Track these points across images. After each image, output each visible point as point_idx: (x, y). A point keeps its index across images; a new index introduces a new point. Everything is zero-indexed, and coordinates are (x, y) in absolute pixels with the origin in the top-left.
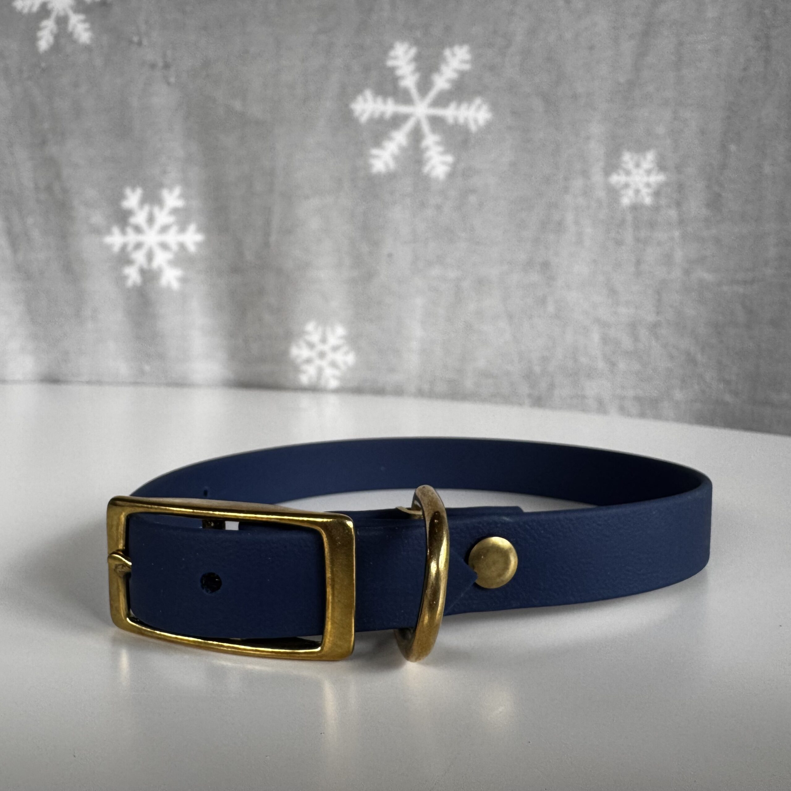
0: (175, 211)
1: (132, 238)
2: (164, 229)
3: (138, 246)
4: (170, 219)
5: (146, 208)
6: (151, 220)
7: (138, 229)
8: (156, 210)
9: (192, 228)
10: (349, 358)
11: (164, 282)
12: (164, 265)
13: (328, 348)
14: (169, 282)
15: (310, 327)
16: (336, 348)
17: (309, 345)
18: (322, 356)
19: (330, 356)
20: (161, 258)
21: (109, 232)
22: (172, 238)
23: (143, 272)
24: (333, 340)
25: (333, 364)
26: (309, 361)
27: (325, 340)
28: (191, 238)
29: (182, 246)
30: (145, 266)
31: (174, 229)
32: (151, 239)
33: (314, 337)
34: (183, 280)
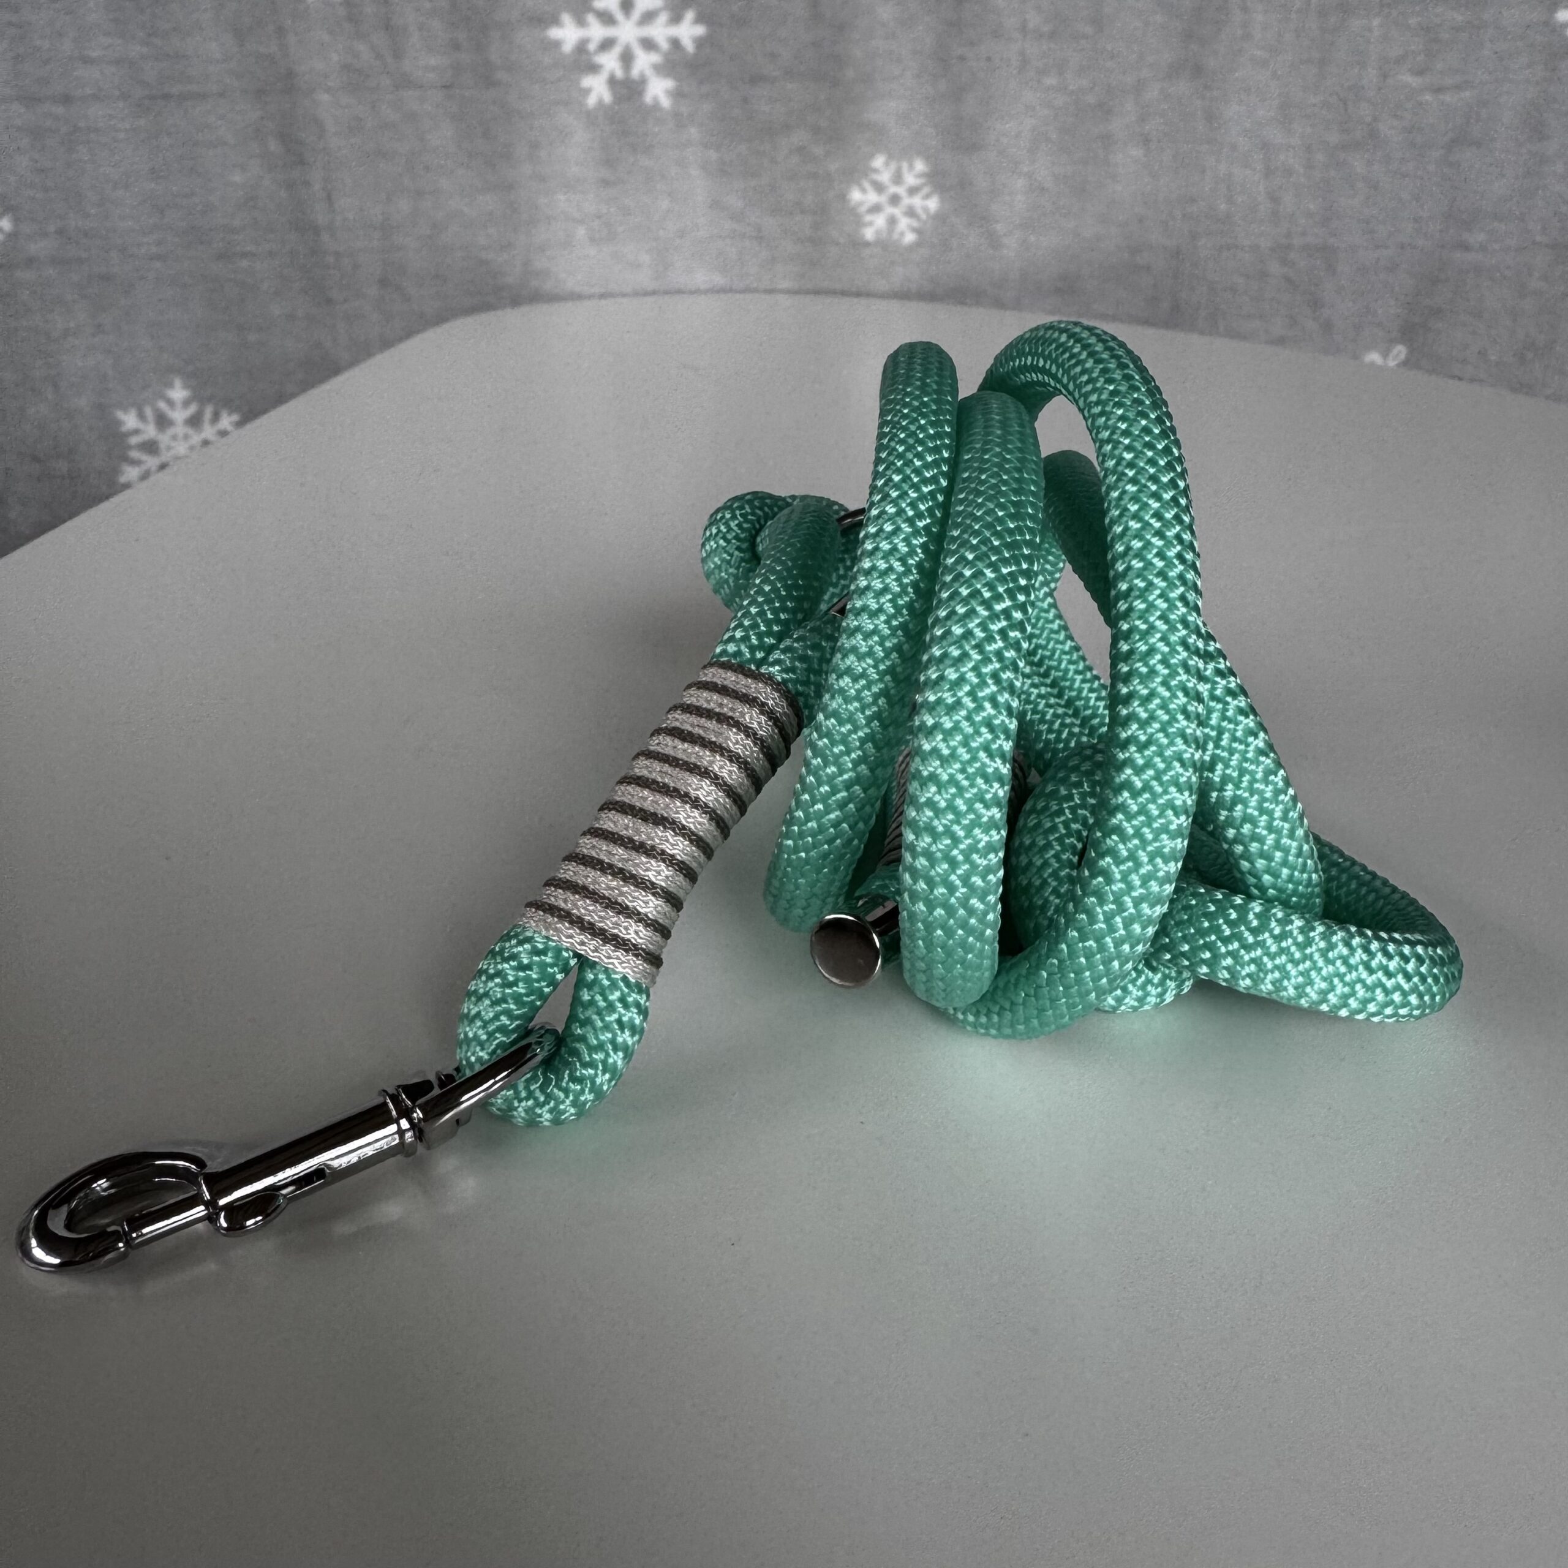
1: (596, 31)
2: (648, 17)
6: (627, 4)
7: (607, 18)
10: (933, 204)
11: (648, 98)
12: (649, 72)
13: (900, 190)
14: (656, 99)
15: (879, 162)
16: (913, 191)
17: (879, 188)
18: (895, 200)
19: (906, 201)
20: (644, 61)
21: (555, 21)
22: (660, 31)
23: (612, 81)
24: (910, 180)
25: (911, 213)
26: (876, 209)
27: (898, 179)
28: (689, 31)
29: (675, 43)
30: (619, 74)
31: (663, 18)
32: (627, 32)
33: (885, 177)
34: (677, 95)
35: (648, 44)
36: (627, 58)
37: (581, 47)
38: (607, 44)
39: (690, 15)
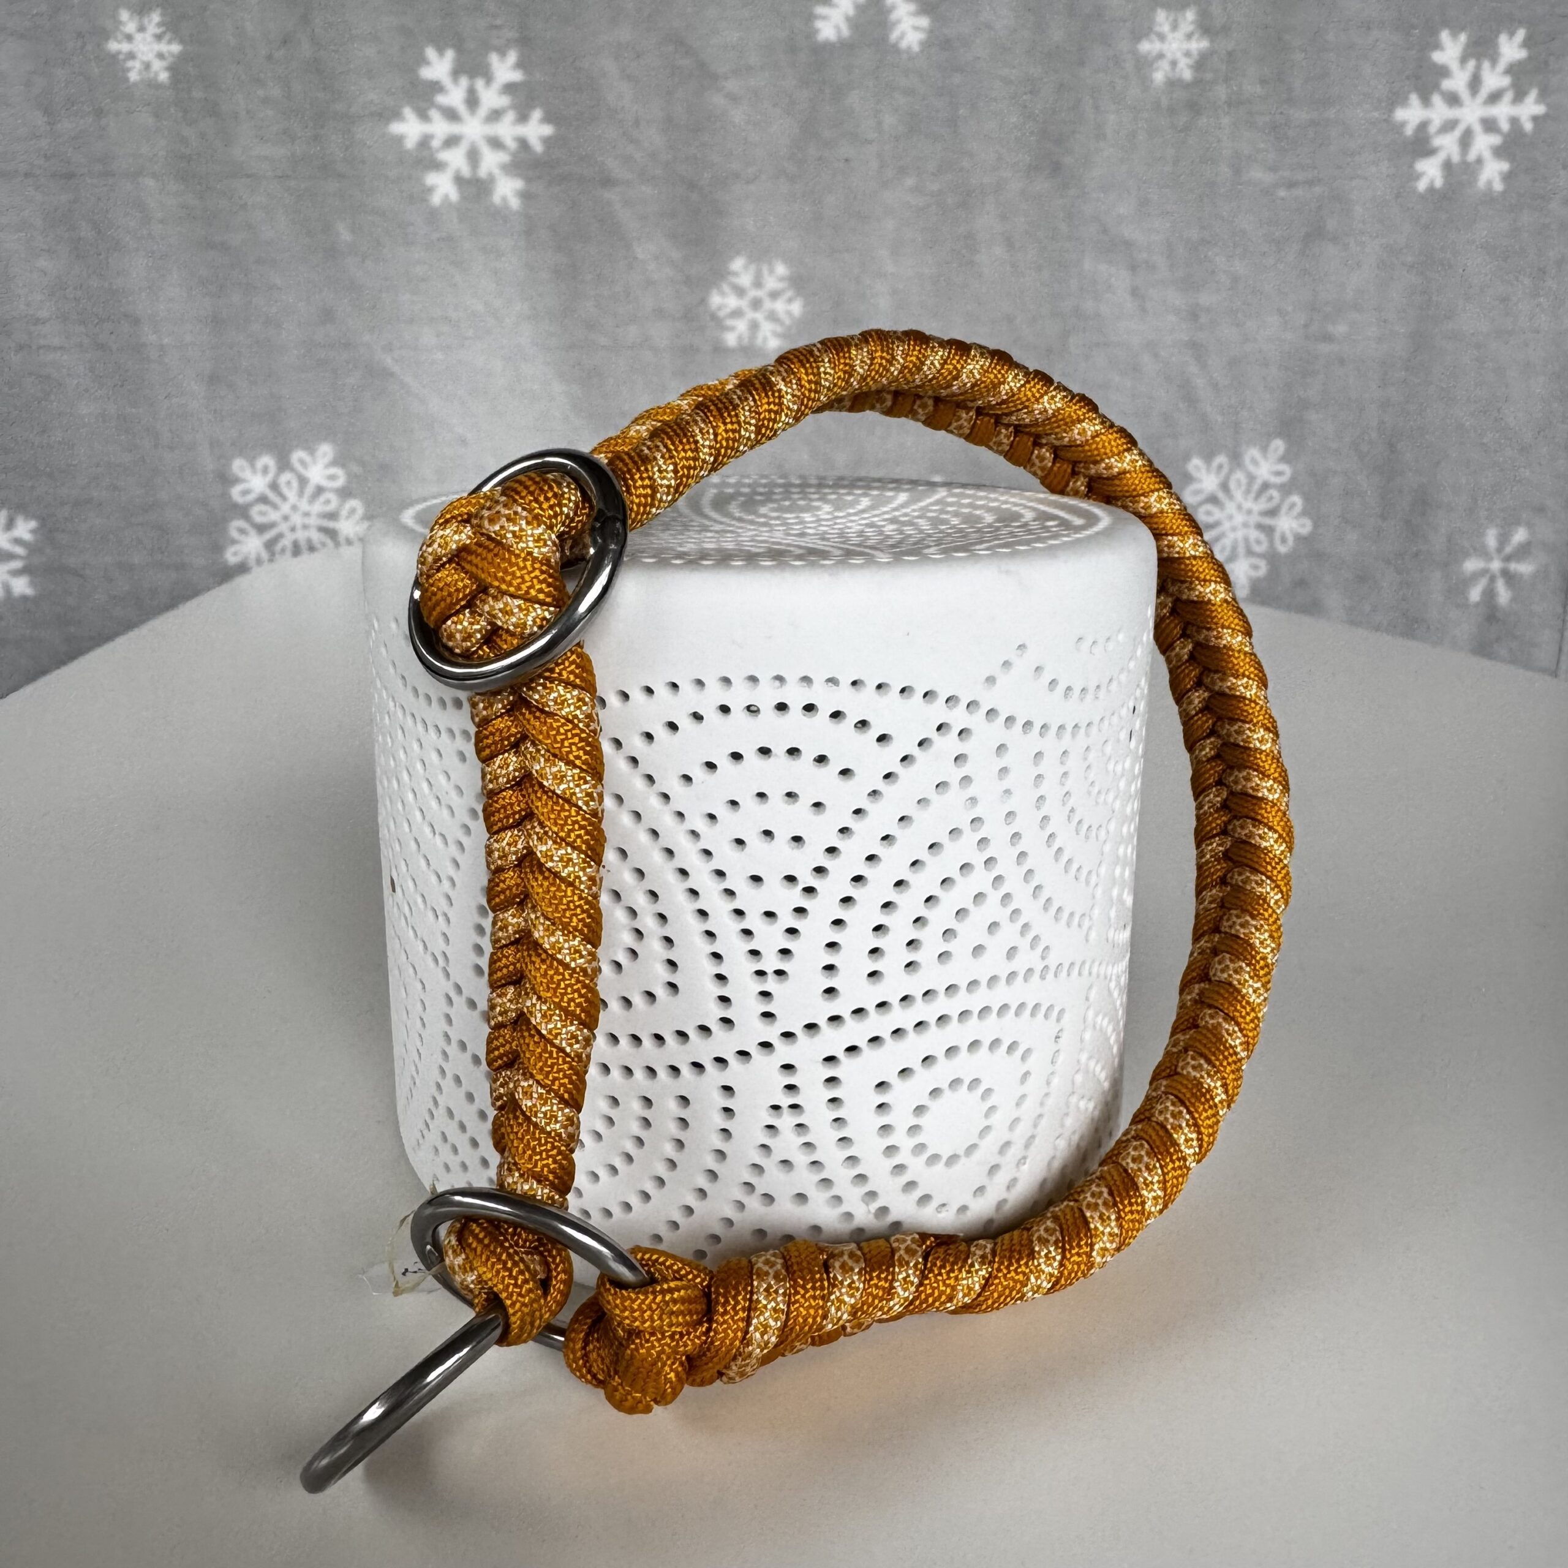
0: (509, 88)
1: (440, 128)
2: (495, 115)
3: (451, 141)
4: (504, 101)
5: (464, 81)
6: (472, 101)
7: (451, 115)
8: (480, 84)
9: (537, 114)
11: (496, 199)
12: (496, 172)
14: (504, 199)
21: (397, 115)
30: (466, 171)
32: (473, 128)
34: (526, 196)
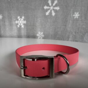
10: (44, 36)
13: (41, 35)
15: (39, 32)
16: (42, 35)
17: (39, 34)
18: (40, 35)
19: (41, 36)
20: (22, 24)
22: (23, 22)
23: (20, 26)
24: (42, 34)
25: (42, 36)
26: (39, 36)
27: (41, 34)
28: (25, 22)
29: (24, 23)
31: (23, 21)
33: (40, 34)
35: (22, 23)
36: (21, 24)
37: (17, 23)
38: (19, 23)
39: (25, 21)
